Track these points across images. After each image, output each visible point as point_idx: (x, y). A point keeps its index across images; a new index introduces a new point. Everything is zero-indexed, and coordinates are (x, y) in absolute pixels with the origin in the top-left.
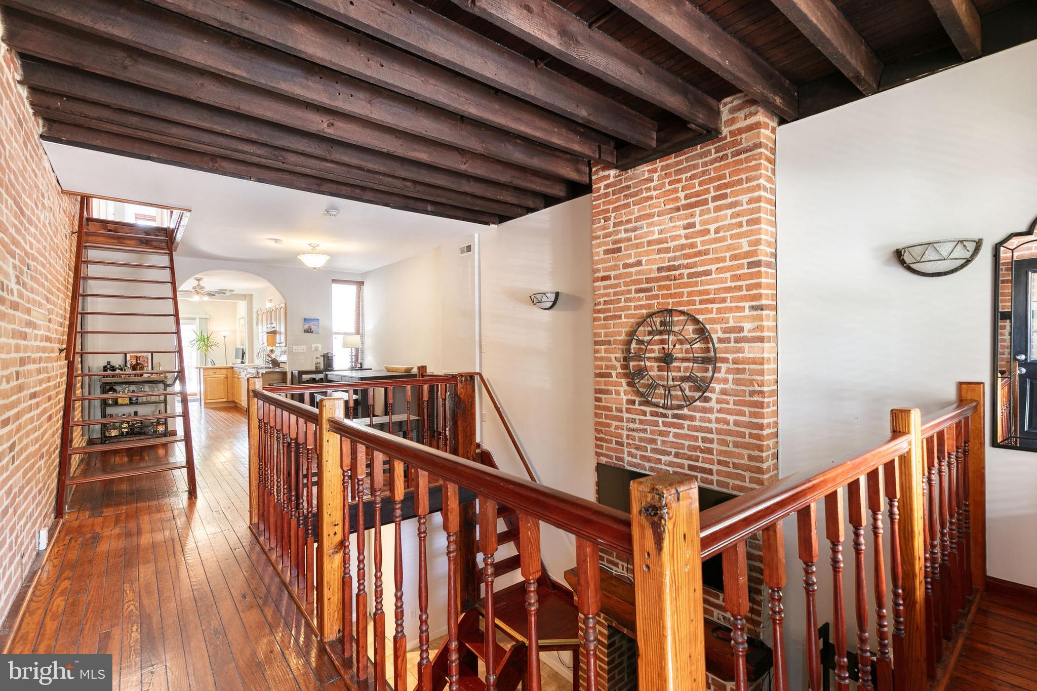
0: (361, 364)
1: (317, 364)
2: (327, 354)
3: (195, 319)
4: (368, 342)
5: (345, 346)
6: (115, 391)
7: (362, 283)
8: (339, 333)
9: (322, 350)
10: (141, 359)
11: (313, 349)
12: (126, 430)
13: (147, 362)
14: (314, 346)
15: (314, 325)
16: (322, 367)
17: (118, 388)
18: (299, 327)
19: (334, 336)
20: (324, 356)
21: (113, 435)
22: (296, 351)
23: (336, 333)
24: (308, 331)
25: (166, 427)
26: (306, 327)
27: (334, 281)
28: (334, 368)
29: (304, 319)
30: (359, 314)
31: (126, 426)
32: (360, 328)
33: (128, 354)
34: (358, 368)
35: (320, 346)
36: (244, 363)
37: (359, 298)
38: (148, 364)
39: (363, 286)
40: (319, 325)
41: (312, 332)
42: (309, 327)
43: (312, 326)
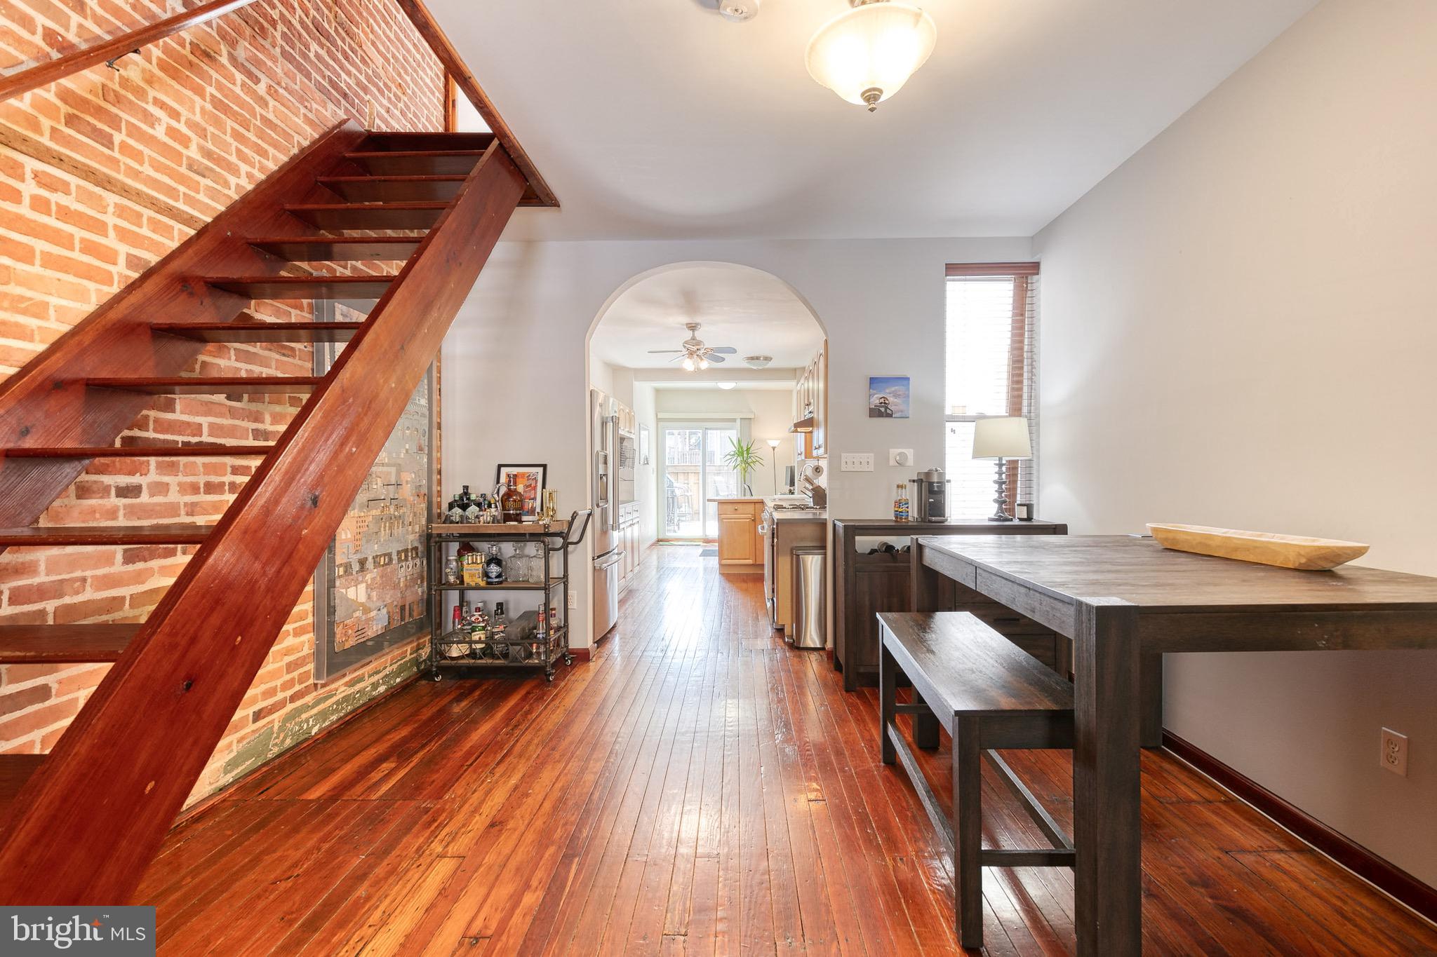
0: (1029, 507)
1: (899, 503)
2: (928, 474)
3: (734, 420)
4: (1053, 439)
5: (980, 451)
7: (1035, 267)
8: (964, 419)
9: (914, 465)
10: (526, 480)
11: (892, 462)
12: (479, 646)
13: (535, 488)
14: (894, 452)
15: (896, 395)
16: (913, 513)
18: (858, 400)
19: (949, 425)
20: (919, 482)
21: (455, 654)
22: (850, 468)
23: (953, 419)
26: (875, 400)
27: (953, 269)
28: (946, 523)
29: (871, 379)
30: (1022, 361)
31: (480, 638)
32: (1025, 403)
33: (502, 468)
34: (1021, 519)
35: (910, 453)
36: (793, 493)
37: (1022, 315)
38: (535, 493)
39: (1035, 277)
40: (908, 396)
41: (890, 416)
42: (882, 400)
43: (891, 399)
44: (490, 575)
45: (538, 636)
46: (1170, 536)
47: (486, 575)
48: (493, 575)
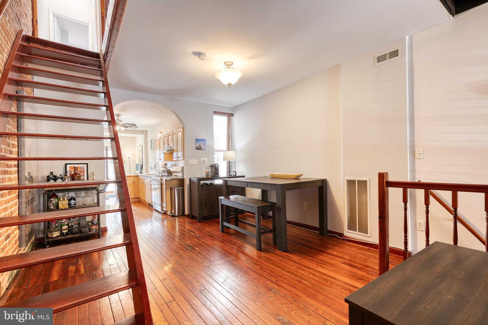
0: (236, 173)
1: (207, 173)
2: (215, 165)
4: (239, 156)
5: (224, 159)
6: (56, 197)
7: (232, 115)
8: (219, 151)
9: (210, 163)
10: (79, 170)
11: (203, 162)
12: (66, 231)
13: (83, 172)
14: (203, 159)
15: (203, 144)
16: (210, 175)
17: (60, 195)
18: (193, 145)
20: (212, 167)
21: (54, 236)
22: (191, 163)
23: (216, 151)
24: (199, 148)
25: (99, 227)
26: (198, 145)
27: (215, 113)
28: (219, 177)
29: (196, 139)
30: (230, 137)
31: (66, 228)
32: (230, 147)
33: (67, 165)
34: (234, 175)
35: (206, 159)
36: (142, 173)
37: (229, 126)
38: (84, 174)
39: (232, 117)
40: (206, 145)
41: (201, 149)
42: (199, 145)
43: (202, 145)
44: (72, 204)
45: (94, 223)
46: (273, 175)
47: (69, 204)
48: (73, 204)
